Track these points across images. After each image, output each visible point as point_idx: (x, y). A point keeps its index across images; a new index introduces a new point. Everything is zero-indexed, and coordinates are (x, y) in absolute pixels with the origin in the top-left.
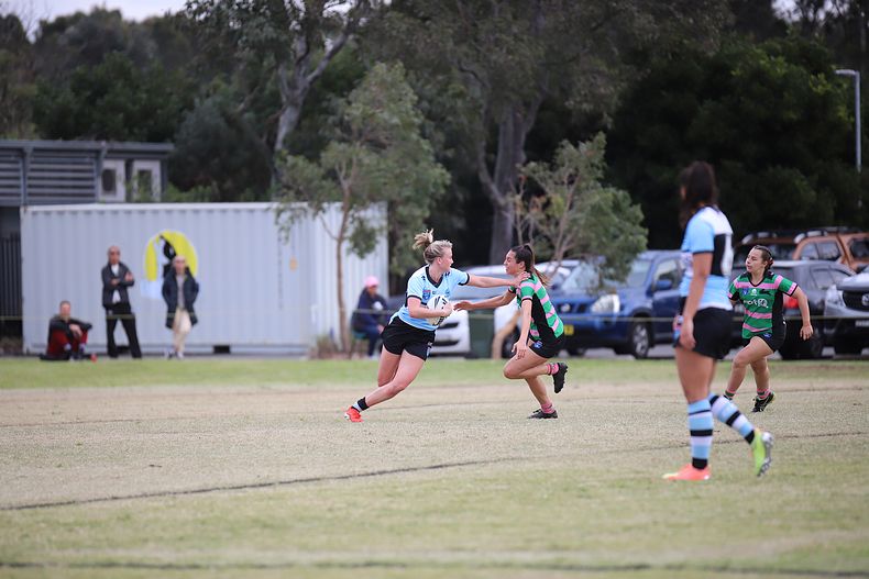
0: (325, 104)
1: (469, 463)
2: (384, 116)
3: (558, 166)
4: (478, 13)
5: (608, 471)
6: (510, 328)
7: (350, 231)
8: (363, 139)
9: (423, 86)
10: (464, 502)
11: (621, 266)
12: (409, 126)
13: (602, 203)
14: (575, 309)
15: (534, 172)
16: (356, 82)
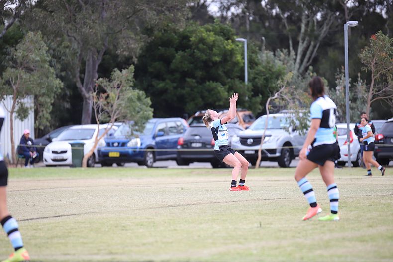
0: (5, 50)
1: (72, 215)
2: (32, 56)
3: (113, 80)
4: (75, 10)
5: (135, 218)
6: (91, 153)
7: (17, 109)
8: (23, 66)
9: (50, 43)
10: (70, 232)
11: (141, 126)
12: (45, 61)
13: (132, 97)
14: (120, 145)
15: (102, 83)
16: (19, 40)
